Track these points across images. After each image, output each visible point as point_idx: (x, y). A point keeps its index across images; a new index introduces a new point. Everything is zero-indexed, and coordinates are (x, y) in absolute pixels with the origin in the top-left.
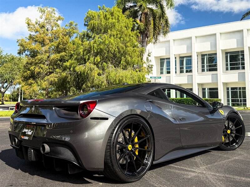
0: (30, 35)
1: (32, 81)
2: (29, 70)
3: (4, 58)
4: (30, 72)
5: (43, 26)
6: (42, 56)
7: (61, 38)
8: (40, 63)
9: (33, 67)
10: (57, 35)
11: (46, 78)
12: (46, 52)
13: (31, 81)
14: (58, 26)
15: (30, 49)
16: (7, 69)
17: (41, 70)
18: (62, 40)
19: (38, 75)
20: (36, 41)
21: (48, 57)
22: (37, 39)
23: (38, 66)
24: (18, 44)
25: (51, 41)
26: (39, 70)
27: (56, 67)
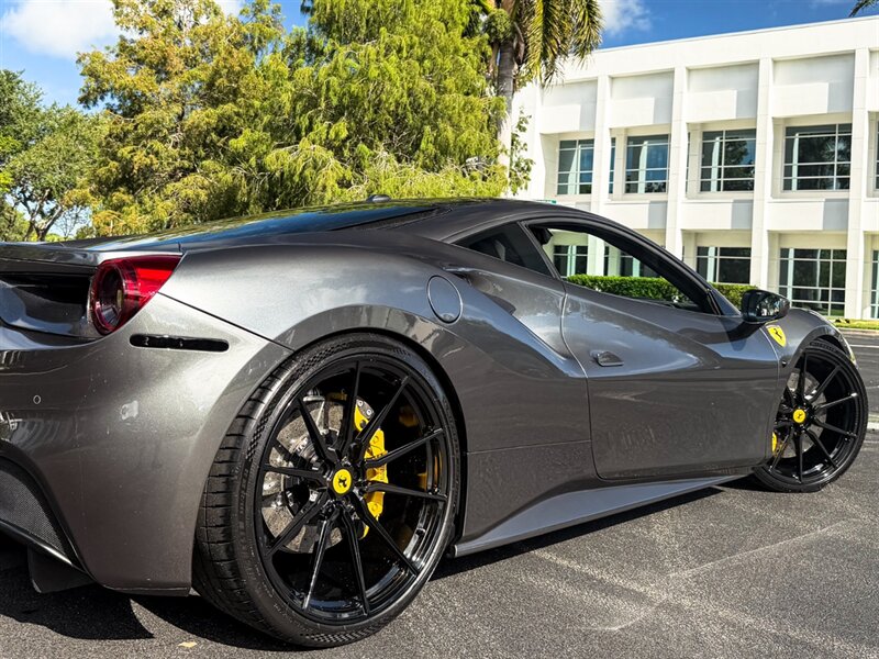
0: (123, 38)
1: (125, 197)
2: (114, 157)
3: (43, 118)
4: (116, 164)
5: (165, 12)
6: (158, 114)
7: (223, 54)
8: (152, 136)
9: (129, 148)
10: (210, 42)
11: (170, 188)
12: (171, 100)
13: (120, 195)
14: (216, 13)
15: (117, 86)
16: (52, 154)
17: (155, 161)
18: (225, 59)
19: (146, 179)
20: (140, 62)
21: (180, 118)
22: (142, 54)
23: (145, 146)
24: (81, 69)
25: (190, 62)
26: (148, 161)
27: (203, 154)
